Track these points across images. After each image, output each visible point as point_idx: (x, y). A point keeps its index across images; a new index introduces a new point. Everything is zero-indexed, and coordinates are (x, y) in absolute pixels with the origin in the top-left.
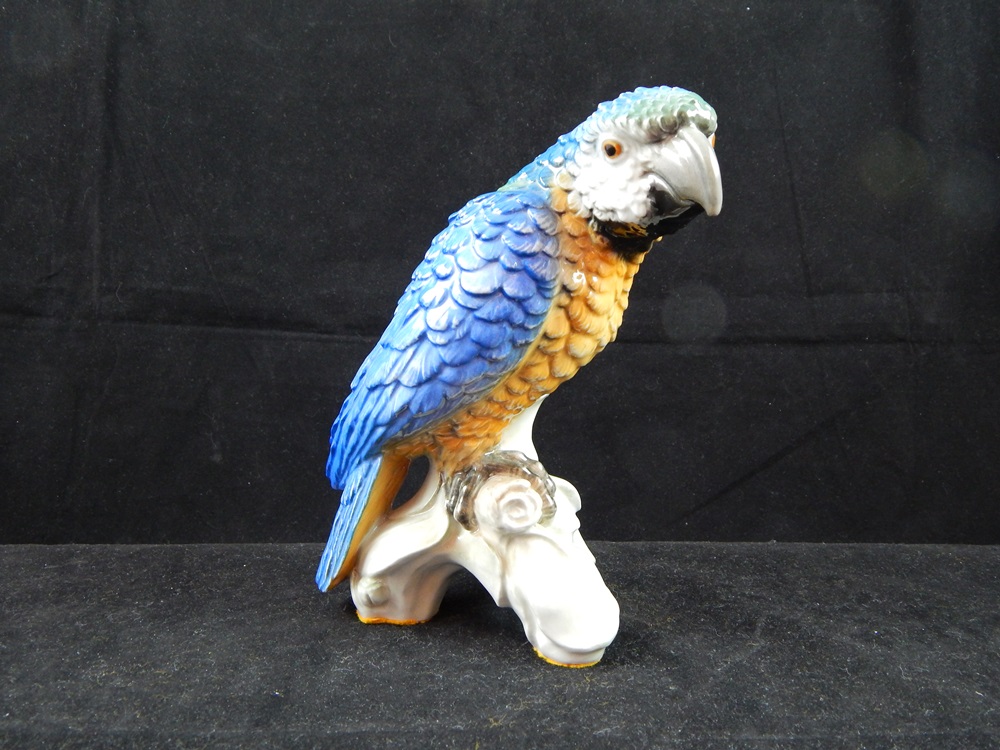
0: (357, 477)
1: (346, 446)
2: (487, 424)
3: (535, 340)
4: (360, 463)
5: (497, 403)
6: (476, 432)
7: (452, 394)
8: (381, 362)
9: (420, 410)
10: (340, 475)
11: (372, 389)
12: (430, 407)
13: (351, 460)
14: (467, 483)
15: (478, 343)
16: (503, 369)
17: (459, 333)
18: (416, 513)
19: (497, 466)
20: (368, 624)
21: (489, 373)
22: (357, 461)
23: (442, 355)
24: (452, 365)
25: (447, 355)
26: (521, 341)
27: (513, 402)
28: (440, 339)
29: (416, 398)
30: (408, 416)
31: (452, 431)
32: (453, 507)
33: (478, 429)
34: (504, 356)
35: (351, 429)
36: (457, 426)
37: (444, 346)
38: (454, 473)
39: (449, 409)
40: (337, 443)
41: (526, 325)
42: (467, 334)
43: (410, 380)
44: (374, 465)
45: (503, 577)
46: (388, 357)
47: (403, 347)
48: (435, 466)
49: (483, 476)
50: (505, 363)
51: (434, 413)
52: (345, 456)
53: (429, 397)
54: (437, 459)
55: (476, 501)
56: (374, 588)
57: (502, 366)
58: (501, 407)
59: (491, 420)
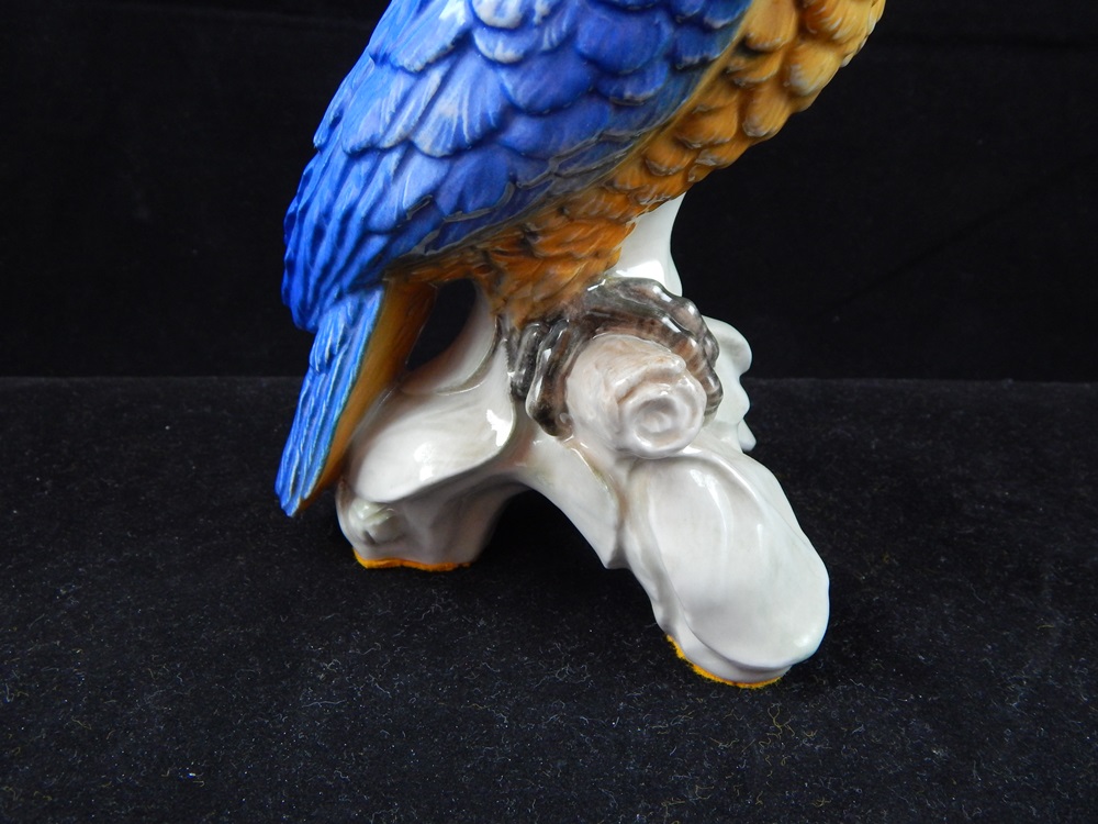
0: (336, 323)
1: (312, 262)
2: (596, 234)
3: (721, 56)
4: (340, 297)
5: (620, 191)
6: (571, 249)
7: (527, 175)
8: (372, 97)
9: (460, 205)
10: (306, 311)
11: (355, 156)
12: (481, 200)
13: (324, 288)
14: (551, 345)
15: (592, 61)
16: (644, 123)
17: (550, 36)
18: (452, 390)
19: (613, 313)
20: (371, 570)
21: (613, 132)
22: (334, 293)
23: (509, 86)
24: (531, 112)
25: (519, 88)
26: (691, 59)
27: (655, 189)
28: (504, 50)
29: (451, 182)
30: (433, 217)
31: (523, 246)
32: (525, 389)
33: (575, 242)
34: (650, 93)
35: (319, 233)
36: (534, 235)
37: (512, 66)
38: (525, 323)
39: (521, 204)
40: (296, 251)
41: (707, 19)
42: (569, 39)
43: (436, 142)
44: (369, 305)
45: (620, 528)
46: (386, 86)
47: (418, 66)
48: (487, 305)
49: (583, 333)
50: (648, 109)
51: (489, 215)
52: (312, 281)
53: (479, 180)
54: (491, 292)
55: (569, 381)
56: (378, 521)
57: (643, 116)
58: (627, 200)
59: (603, 225)
